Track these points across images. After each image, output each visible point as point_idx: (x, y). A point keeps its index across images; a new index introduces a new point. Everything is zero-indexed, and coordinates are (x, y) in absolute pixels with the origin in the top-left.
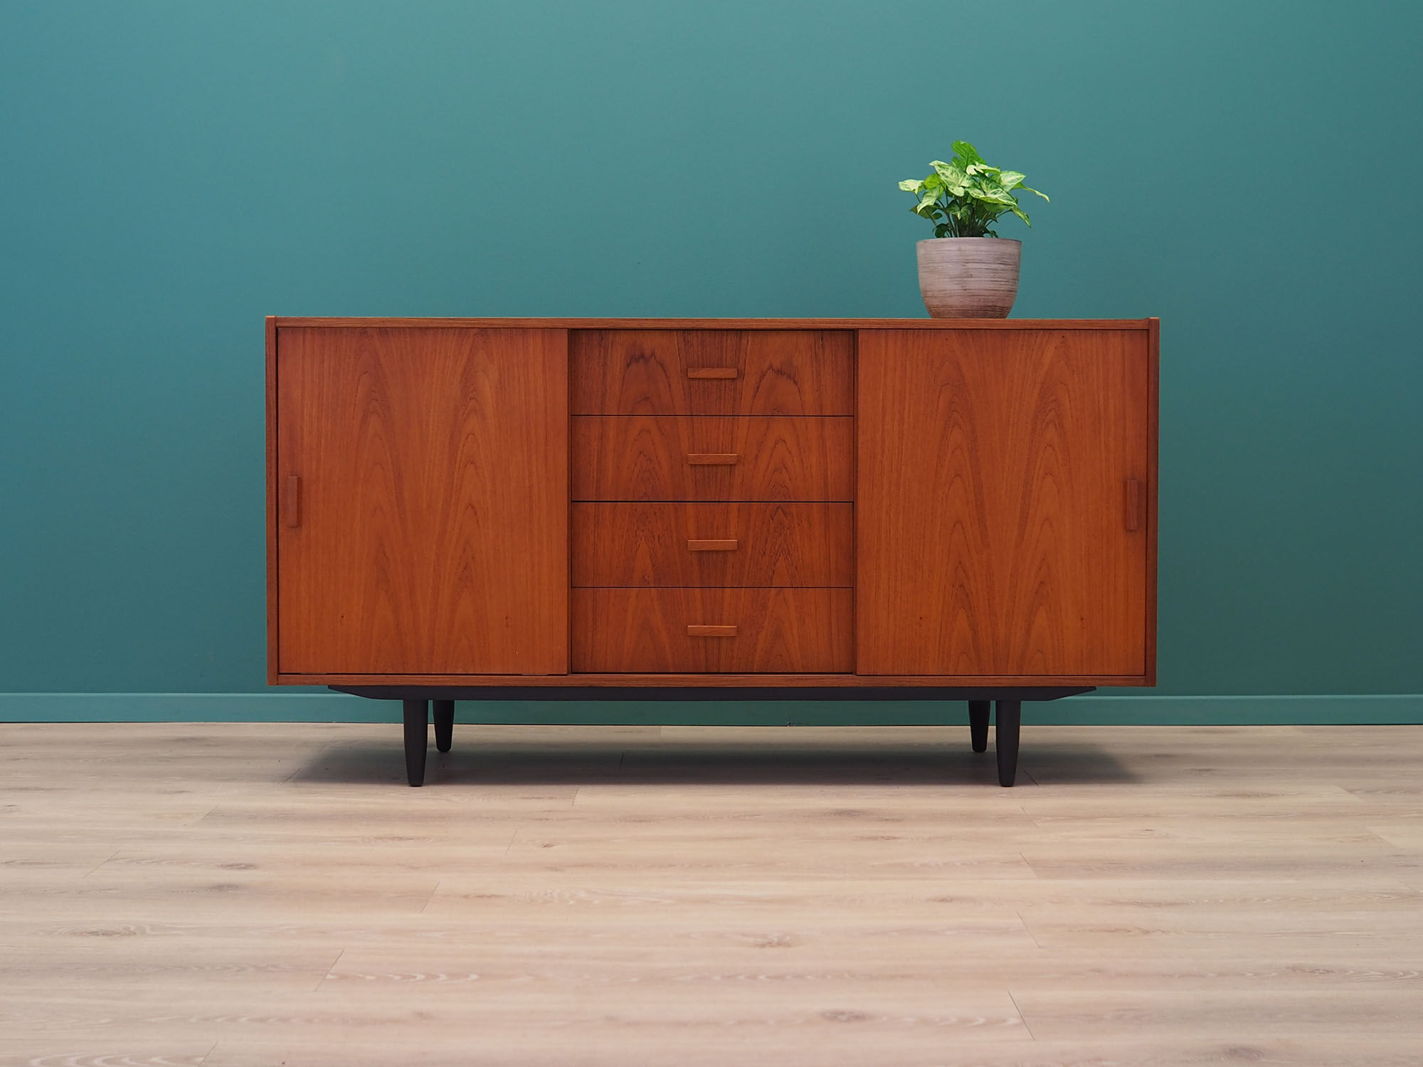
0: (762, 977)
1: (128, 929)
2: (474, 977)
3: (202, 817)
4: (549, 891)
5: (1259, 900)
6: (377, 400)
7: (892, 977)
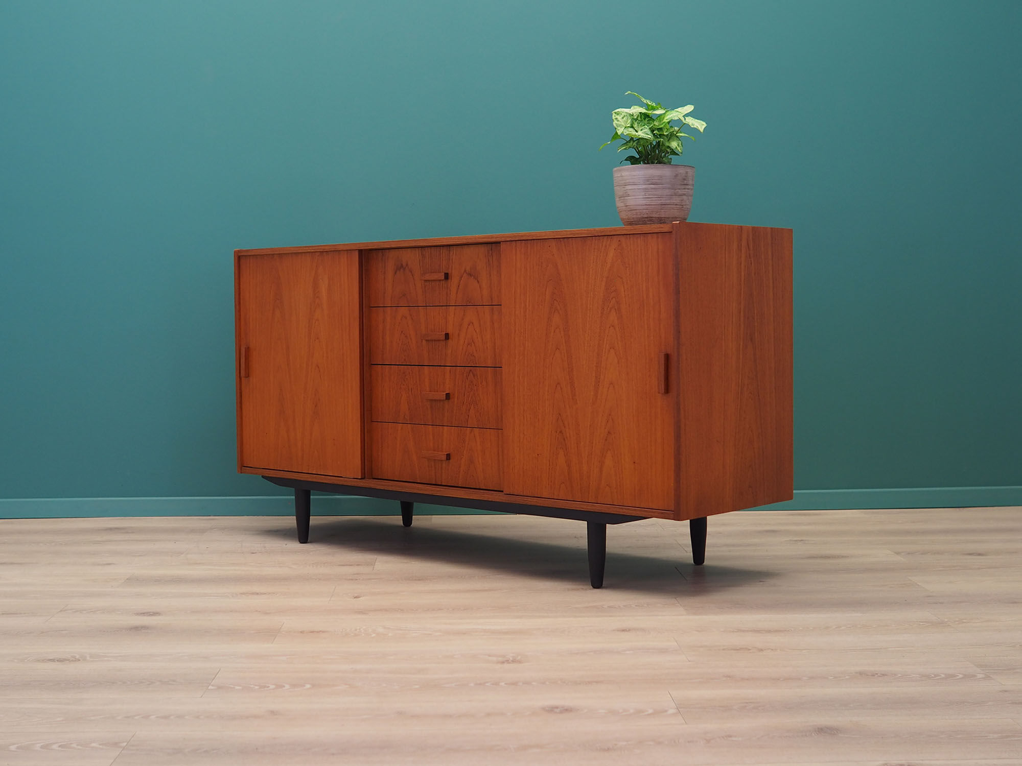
1: (74, 657)
2: (308, 686)
3: (123, 581)
4: (358, 628)
5: (836, 628)
7: (590, 683)
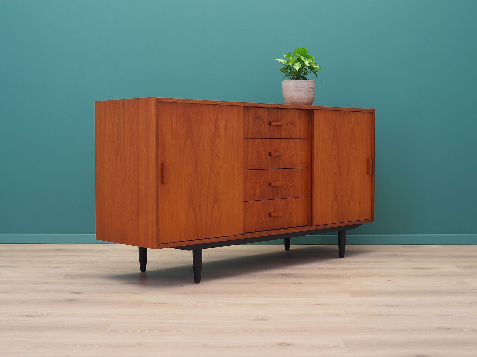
0: (256, 331)
1: (39, 314)
2: (157, 331)
3: (64, 276)
4: (183, 301)
5: (427, 304)
6: (189, 132)
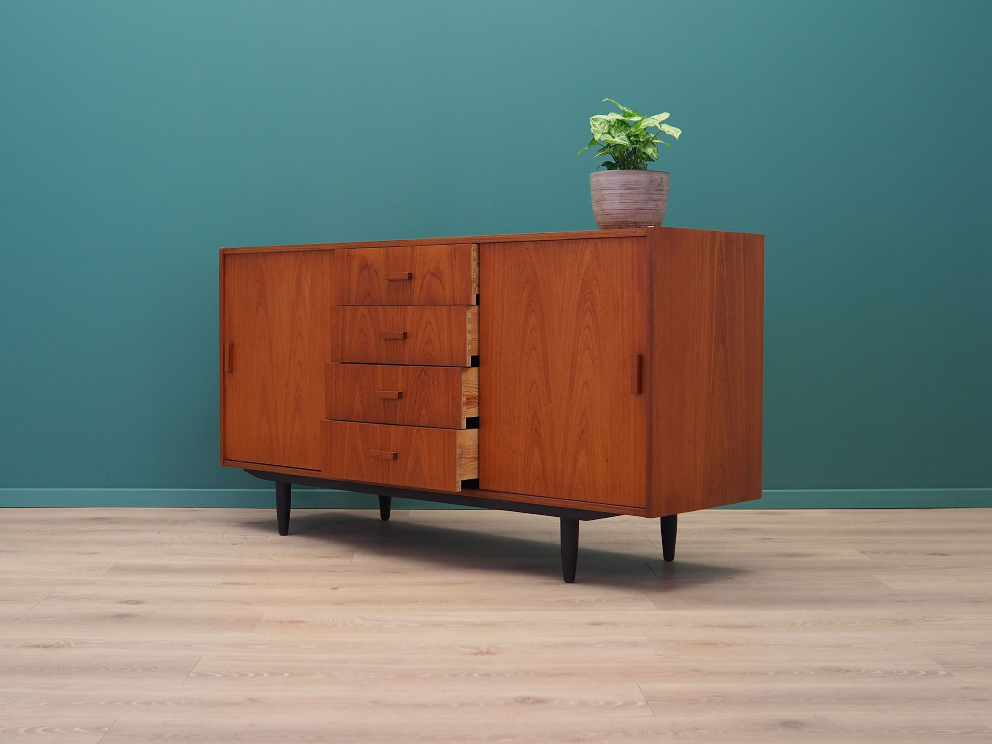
0: (476, 675)
1: (59, 643)
2: (286, 675)
4: (336, 619)
5: (802, 624)
7: (562, 675)
